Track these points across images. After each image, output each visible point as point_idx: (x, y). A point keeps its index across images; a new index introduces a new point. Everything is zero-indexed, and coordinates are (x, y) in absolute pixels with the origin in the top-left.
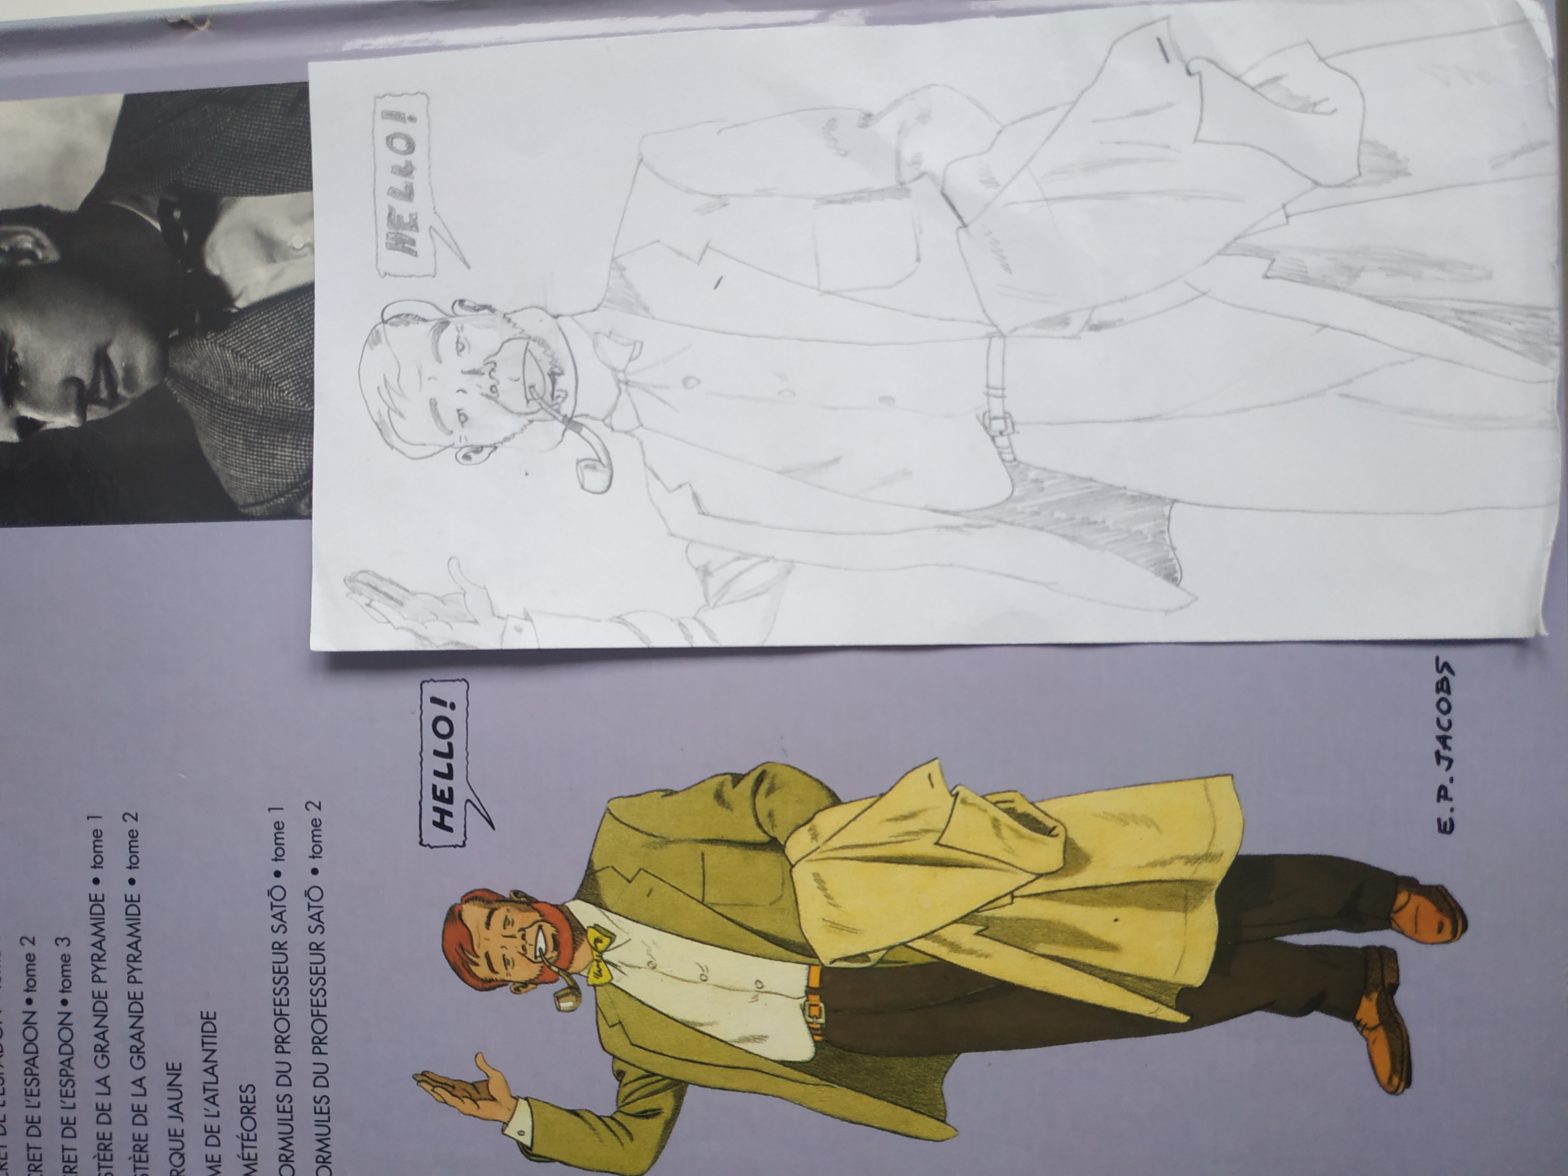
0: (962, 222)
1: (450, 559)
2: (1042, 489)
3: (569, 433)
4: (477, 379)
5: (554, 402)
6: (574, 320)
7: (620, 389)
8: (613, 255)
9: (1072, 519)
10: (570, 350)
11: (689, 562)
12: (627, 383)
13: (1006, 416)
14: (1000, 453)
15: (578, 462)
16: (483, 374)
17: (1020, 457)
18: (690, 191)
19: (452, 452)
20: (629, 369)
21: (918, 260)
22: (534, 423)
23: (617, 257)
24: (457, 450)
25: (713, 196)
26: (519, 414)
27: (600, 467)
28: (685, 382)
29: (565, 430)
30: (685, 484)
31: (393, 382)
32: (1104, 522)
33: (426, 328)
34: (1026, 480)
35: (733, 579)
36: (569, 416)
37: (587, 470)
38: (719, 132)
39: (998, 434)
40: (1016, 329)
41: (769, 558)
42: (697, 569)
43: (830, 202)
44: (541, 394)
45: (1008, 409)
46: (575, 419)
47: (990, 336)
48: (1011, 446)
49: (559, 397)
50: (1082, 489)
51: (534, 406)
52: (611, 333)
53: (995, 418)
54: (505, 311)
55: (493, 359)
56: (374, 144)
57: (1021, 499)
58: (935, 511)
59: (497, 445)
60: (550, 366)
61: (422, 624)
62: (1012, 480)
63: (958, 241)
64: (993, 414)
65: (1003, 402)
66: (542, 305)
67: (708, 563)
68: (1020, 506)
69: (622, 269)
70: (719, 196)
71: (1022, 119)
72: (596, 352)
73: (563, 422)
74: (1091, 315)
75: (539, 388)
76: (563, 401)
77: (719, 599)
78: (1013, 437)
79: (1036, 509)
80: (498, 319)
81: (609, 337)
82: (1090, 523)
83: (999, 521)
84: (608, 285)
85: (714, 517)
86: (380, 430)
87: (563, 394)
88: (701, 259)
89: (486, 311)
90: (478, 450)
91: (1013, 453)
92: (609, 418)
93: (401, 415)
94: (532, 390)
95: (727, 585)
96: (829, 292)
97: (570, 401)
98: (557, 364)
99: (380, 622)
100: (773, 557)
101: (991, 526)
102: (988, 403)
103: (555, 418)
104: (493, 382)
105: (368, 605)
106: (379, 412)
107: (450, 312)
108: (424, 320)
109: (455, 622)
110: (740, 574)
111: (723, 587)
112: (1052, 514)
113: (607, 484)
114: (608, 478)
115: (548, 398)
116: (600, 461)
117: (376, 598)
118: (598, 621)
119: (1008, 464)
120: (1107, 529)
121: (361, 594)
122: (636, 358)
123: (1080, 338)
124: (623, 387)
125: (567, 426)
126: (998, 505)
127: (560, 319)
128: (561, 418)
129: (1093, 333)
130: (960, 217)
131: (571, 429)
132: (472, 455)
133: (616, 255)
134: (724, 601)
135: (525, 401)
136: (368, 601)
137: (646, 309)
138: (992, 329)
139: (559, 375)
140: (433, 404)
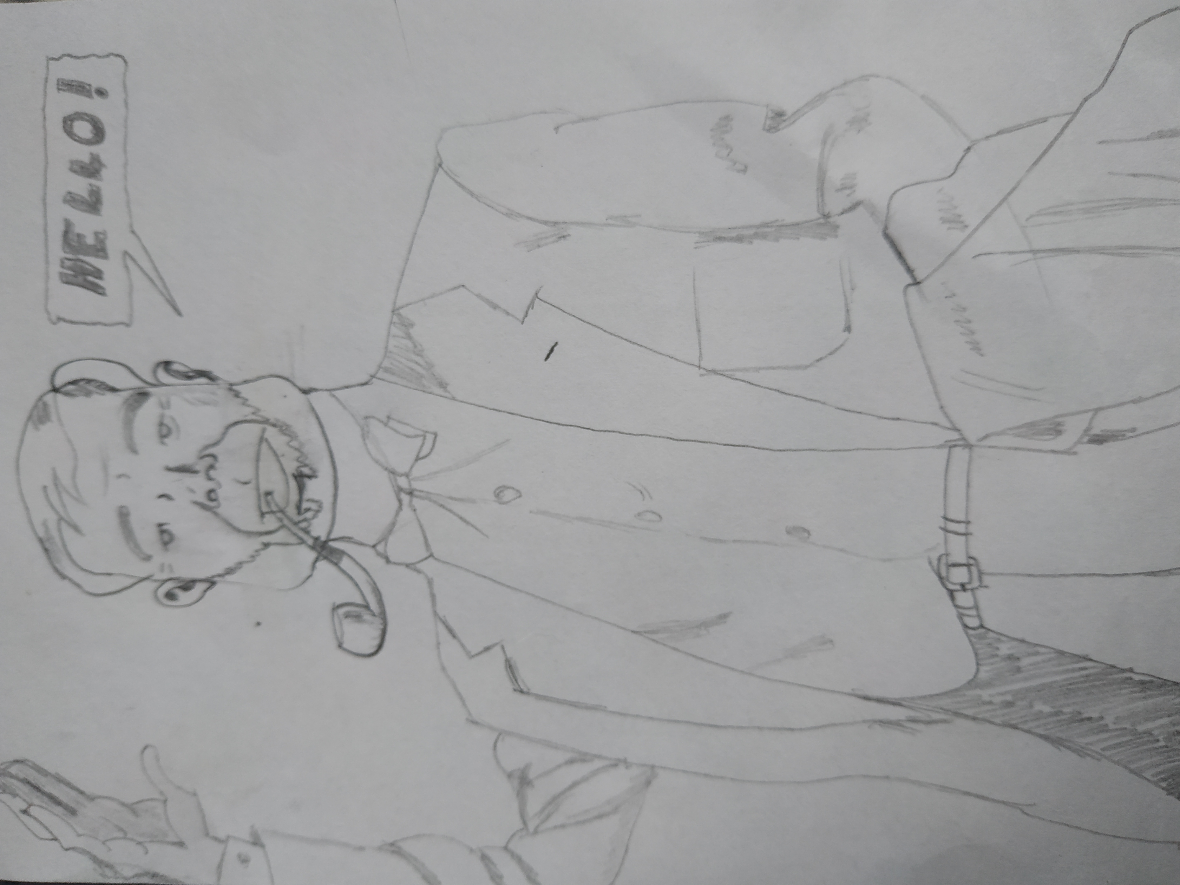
0: (913, 277)
1: (146, 748)
2: (1019, 670)
3: (323, 565)
4: (188, 479)
5: (301, 518)
6: (334, 396)
7: (400, 501)
8: (395, 303)
9: (1057, 714)
10: (327, 441)
11: (498, 762)
12: (411, 493)
13: (971, 563)
14: (961, 616)
15: (336, 608)
16: (196, 472)
17: (988, 624)
18: (510, 214)
19: (148, 587)
20: (415, 473)
21: (848, 329)
22: (272, 548)
23: (402, 307)
24: (156, 585)
25: (546, 223)
26: (249, 534)
27: (367, 617)
28: (498, 493)
29: (316, 560)
30: (494, 645)
31: (65, 479)
32: (1101, 718)
33: (113, 401)
34: (997, 656)
35: (563, 793)
36: (323, 538)
37: (348, 620)
38: (557, 129)
39: (958, 587)
40: (986, 437)
41: (619, 760)
42: (510, 776)
43: (720, 239)
44: (282, 505)
45: (974, 553)
46: (332, 544)
47: (951, 446)
48: (976, 607)
49: (308, 510)
50: (1073, 670)
51: (271, 523)
52: (389, 418)
53: (955, 565)
54: (233, 380)
55: (211, 451)
56: (44, 128)
57: (988, 684)
58: (867, 698)
59: (215, 579)
60: (296, 464)
61: (104, 843)
62: (976, 654)
63: (907, 305)
64: (953, 559)
65: (967, 541)
66: (286, 374)
67: (528, 766)
68: (985, 694)
69: (407, 325)
70: (555, 223)
71: (999, 133)
72: (365, 444)
73: (313, 548)
74: (1092, 420)
75: (278, 498)
76: (314, 517)
77: (543, 821)
78: (980, 593)
79: (1009, 698)
80: (221, 392)
81: (386, 425)
82: (1082, 720)
83: (957, 714)
84: (386, 348)
85: (539, 697)
86: (46, 550)
87: (314, 506)
88: (526, 315)
89: (203, 380)
90: (187, 585)
91: (979, 616)
92: (383, 543)
93: (76, 528)
94: (269, 497)
95: (555, 801)
96: (714, 372)
97: (324, 518)
98: (307, 462)
99: (42, 839)
100: (625, 761)
101: (944, 721)
102: (946, 542)
103: (302, 542)
104: (210, 485)
105: (25, 812)
106: (45, 524)
107: (150, 379)
108: (113, 390)
109: (151, 842)
110: (575, 785)
111: (550, 803)
112: (1031, 706)
113: (376, 642)
114: (377, 633)
115: (291, 511)
116: (367, 607)
117: (36, 801)
118: (361, 849)
119: (971, 632)
120: (1105, 729)
121: (15, 795)
122: (423, 458)
123: (1075, 453)
124: (405, 498)
125: (320, 554)
126: (956, 690)
127: (313, 396)
128: (310, 542)
129: (1094, 447)
130: (909, 270)
131: (325, 558)
132: (180, 593)
133: (399, 303)
134: (551, 823)
135: (257, 513)
136: (24, 806)
137: (443, 385)
138: (955, 436)
139: (309, 477)
140: (123, 515)
